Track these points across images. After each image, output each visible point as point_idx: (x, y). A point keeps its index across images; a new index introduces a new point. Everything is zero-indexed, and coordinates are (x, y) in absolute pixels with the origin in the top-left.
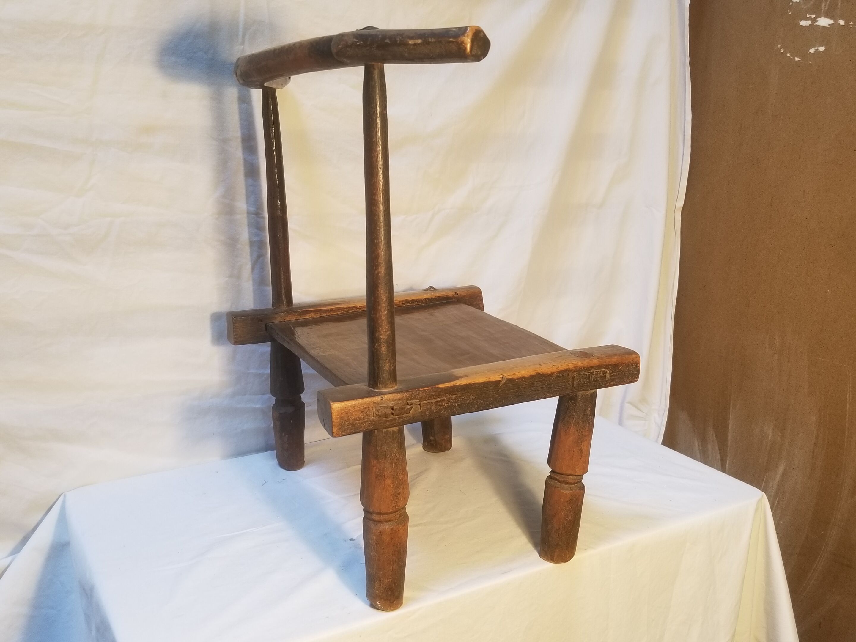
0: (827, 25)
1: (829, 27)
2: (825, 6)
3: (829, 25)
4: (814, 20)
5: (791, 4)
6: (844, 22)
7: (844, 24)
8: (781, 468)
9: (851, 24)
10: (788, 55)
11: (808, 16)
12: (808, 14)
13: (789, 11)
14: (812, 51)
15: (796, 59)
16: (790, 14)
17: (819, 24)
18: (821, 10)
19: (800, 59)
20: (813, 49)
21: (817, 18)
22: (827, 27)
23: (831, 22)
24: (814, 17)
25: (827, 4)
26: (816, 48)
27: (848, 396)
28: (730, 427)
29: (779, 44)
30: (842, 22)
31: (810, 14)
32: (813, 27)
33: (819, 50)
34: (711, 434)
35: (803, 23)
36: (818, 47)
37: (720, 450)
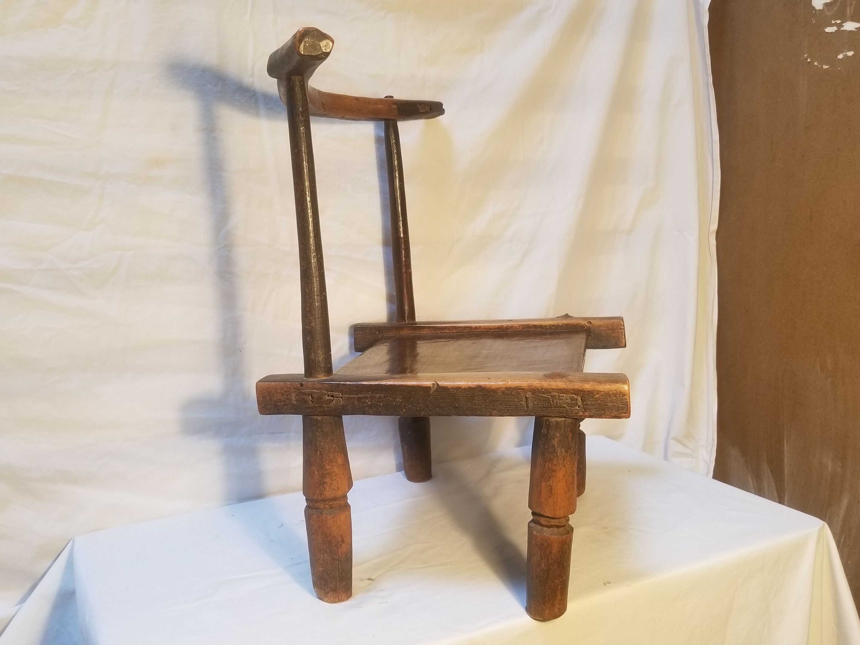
0: (853, 29)
1: (856, 30)
2: (850, 10)
3: (856, 28)
4: (840, 25)
5: (814, 12)
8: (845, 502)
10: (816, 64)
11: (833, 22)
12: (833, 21)
13: (812, 19)
14: (840, 56)
15: (824, 67)
16: (814, 22)
17: (846, 29)
18: (847, 14)
19: (829, 67)
20: (841, 54)
21: (844, 23)
22: (854, 31)
23: (858, 25)
24: (840, 23)
25: (852, 9)
26: (845, 54)
28: (785, 460)
29: (804, 54)
31: (835, 20)
32: (840, 33)
33: (848, 55)
35: (829, 30)
36: (846, 52)
37: (776, 486)
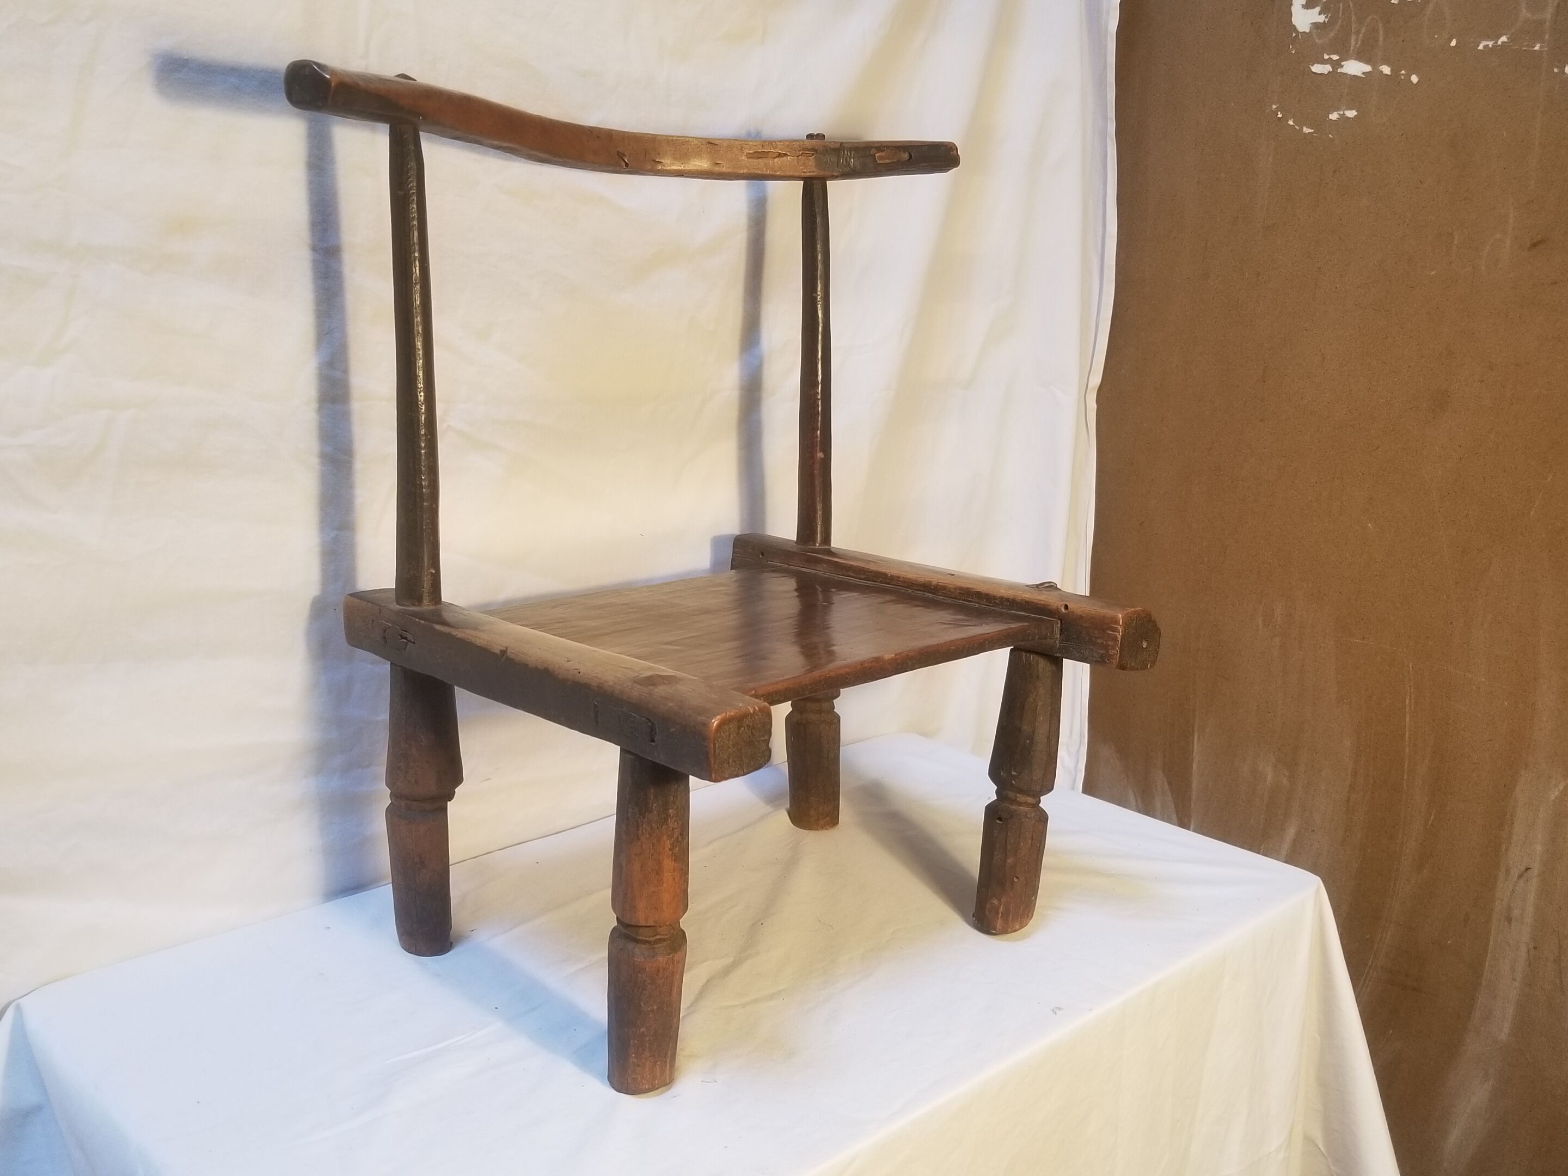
0: (1360, 74)
1: (1364, 76)
2: (1357, 40)
3: (1363, 73)
4: (1336, 64)
5: (1294, 35)
6: (1389, 69)
7: (1389, 74)
9: (1402, 74)
10: (1291, 122)
11: (1326, 57)
12: (1325, 54)
13: (1291, 46)
14: (1334, 116)
15: (1304, 130)
16: (1294, 51)
17: (1346, 72)
18: (1350, 47)
19: (1312, 131)
20: (1335, 113)
21: (1342, 61)
22: (1360, 77)
23: (1368, 68)
24: (1337, 60)
25: (1360, 39)
26: (1342, 113)
27: (1407, 701)
28: (1195, 766)
29: (1273, 105)
30: (1386, 70)
31: (1328, 54)
32: (1335, 76)
33: (1347, 115)
34: (1160, 780)
35: (1317, 68)
36: (1345, 110)
37: (1176, 806)
